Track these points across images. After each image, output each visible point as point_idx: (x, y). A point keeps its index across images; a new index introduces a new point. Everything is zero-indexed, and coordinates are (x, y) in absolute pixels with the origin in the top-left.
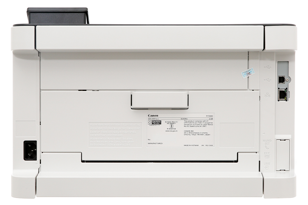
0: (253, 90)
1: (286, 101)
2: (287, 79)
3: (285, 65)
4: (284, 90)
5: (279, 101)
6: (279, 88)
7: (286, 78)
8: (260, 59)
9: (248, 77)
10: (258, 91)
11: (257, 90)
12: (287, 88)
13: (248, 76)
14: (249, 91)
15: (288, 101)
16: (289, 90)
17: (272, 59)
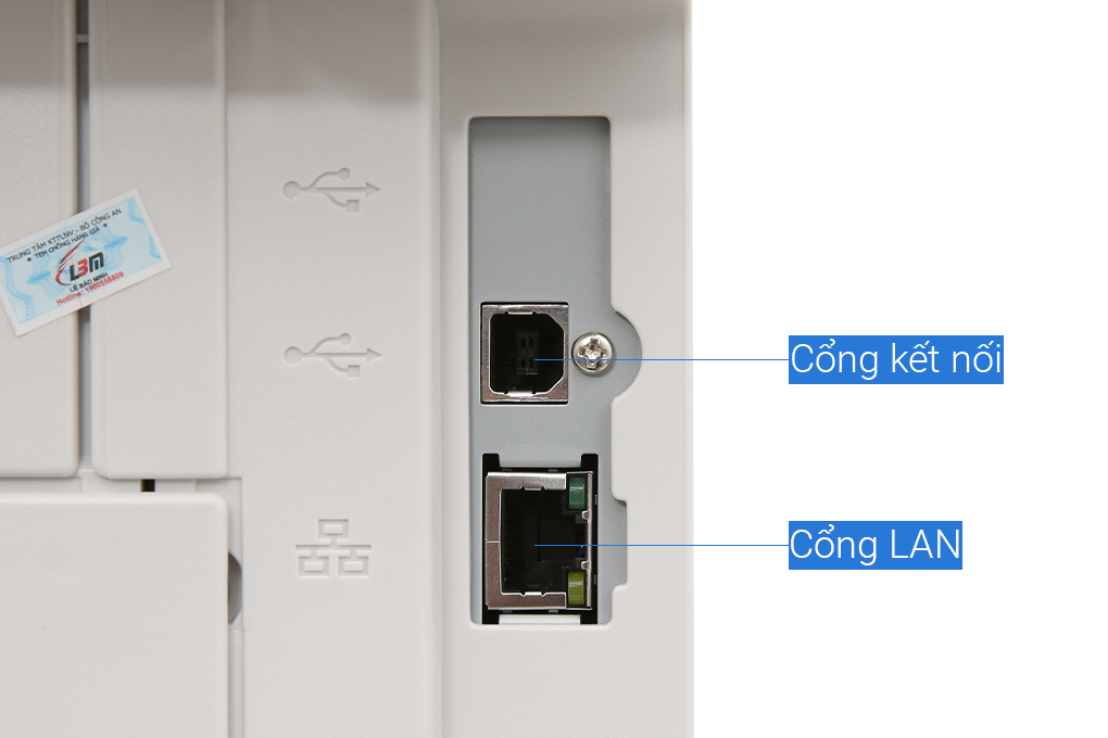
0: (148, 485)
1: (589, 617)
2: (594, 345)
3: (566, 160)
4: (557, 481)
5: (490, 617)
6: (491, 462)
7: (580, 335)
8: (236, 85)
9: (83, 315)
10: (212, 499)
11: (203, 482)
12: (590, 461)
13: (77, 305)
14: (88, 498)
15: (609, 618)
16: (622, 478)
17: (394, 88)
